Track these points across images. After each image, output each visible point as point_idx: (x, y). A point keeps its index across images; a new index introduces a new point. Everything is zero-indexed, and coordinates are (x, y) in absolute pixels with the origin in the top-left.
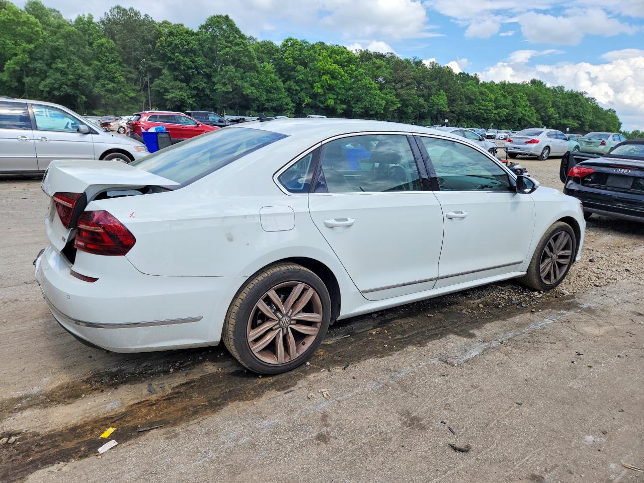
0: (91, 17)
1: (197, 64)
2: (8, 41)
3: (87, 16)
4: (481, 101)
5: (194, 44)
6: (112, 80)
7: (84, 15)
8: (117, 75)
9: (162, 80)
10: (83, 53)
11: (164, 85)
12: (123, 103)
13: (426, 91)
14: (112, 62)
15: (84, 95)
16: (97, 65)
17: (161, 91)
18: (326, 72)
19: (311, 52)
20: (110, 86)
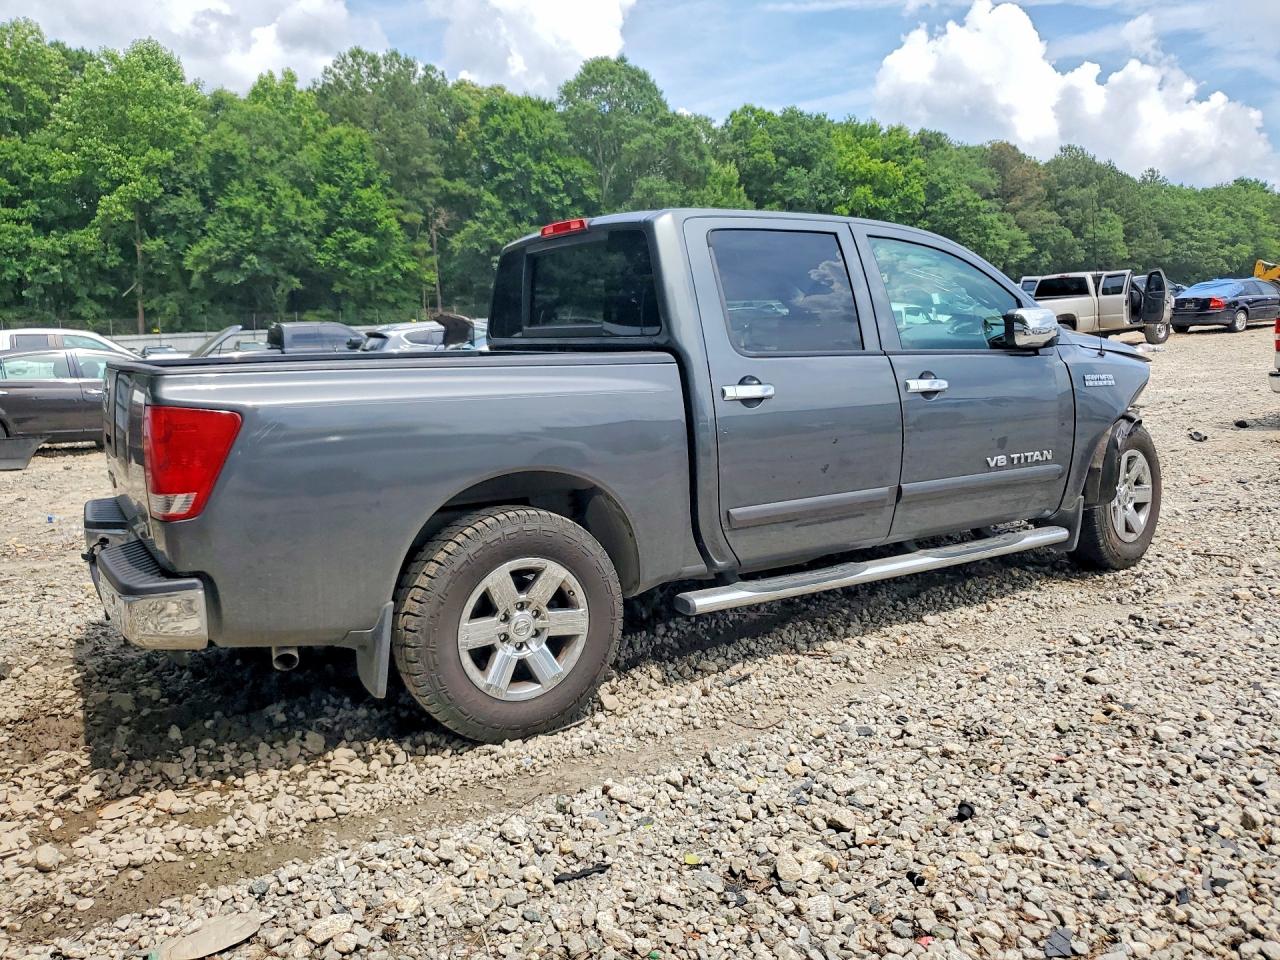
0: (290, 77)
1: (569, 177)
2: (103, 149)
3: (279, 77)
4: (1191, 229)
5: (555, 129)
6: (367, 228)
7: (271, 76)
8: (379, 215)
9: (487, 223)
10: (293, 167)
11: (491, 235)
12: (384, 288)
13: (1073, 214)
14: (367, 183)
15: (296, 276)
16: (329, 195)
17: (482, 251)
18: (864, 181)
19: (820, 132)
20: (362, 243)
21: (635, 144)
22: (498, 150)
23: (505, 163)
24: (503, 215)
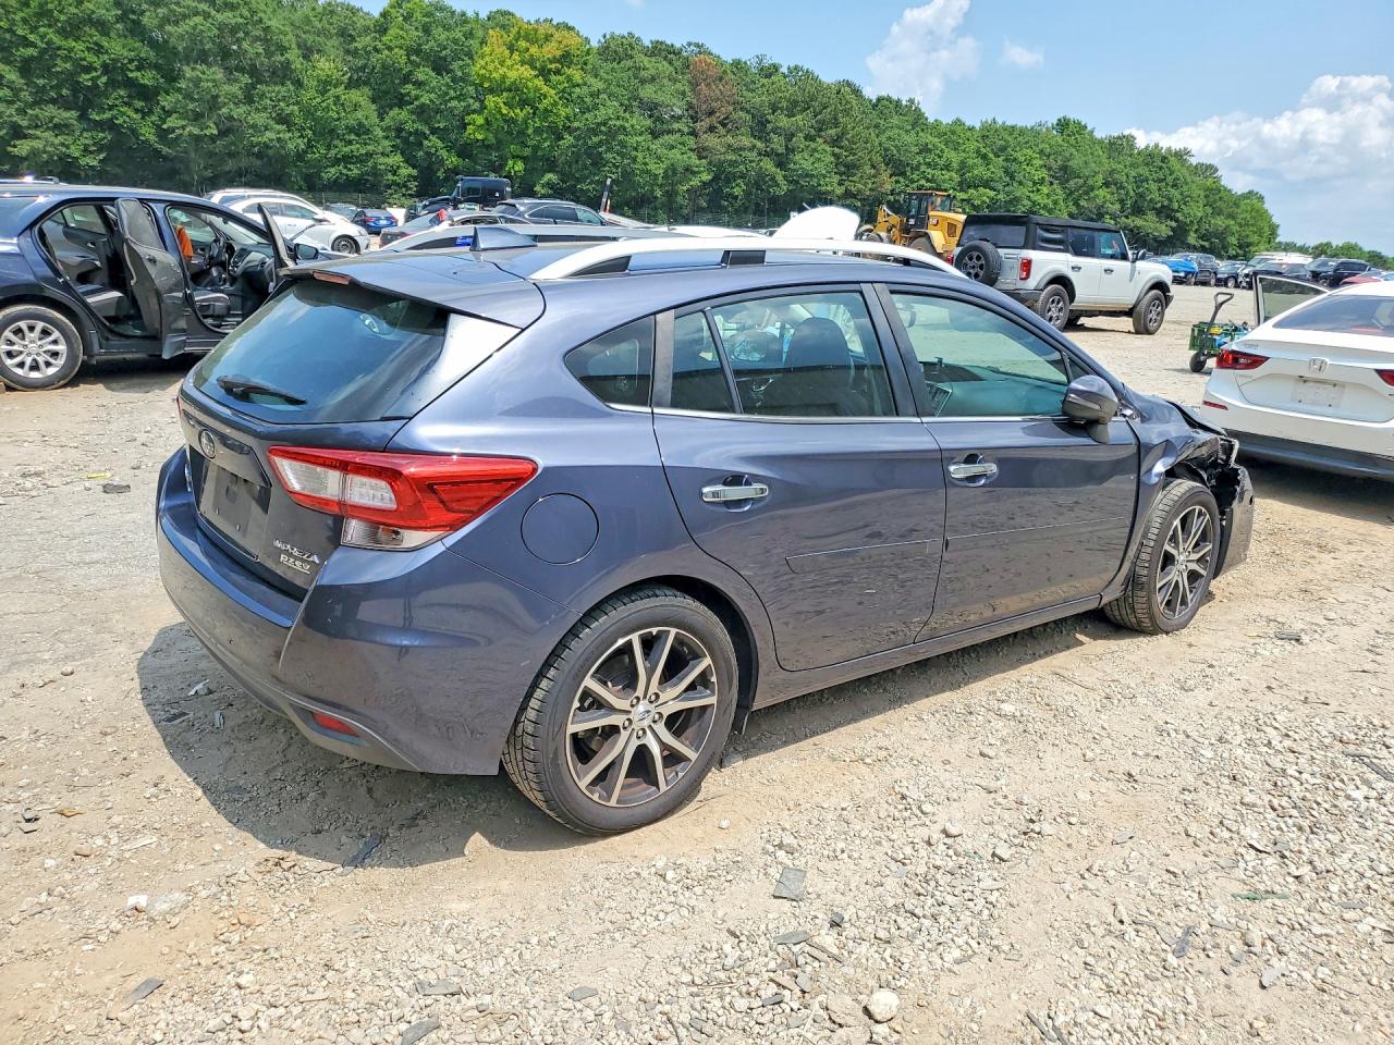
21: (185, 27)
22: (25, 21)
23: (32, 37)
24: (26, 95)
